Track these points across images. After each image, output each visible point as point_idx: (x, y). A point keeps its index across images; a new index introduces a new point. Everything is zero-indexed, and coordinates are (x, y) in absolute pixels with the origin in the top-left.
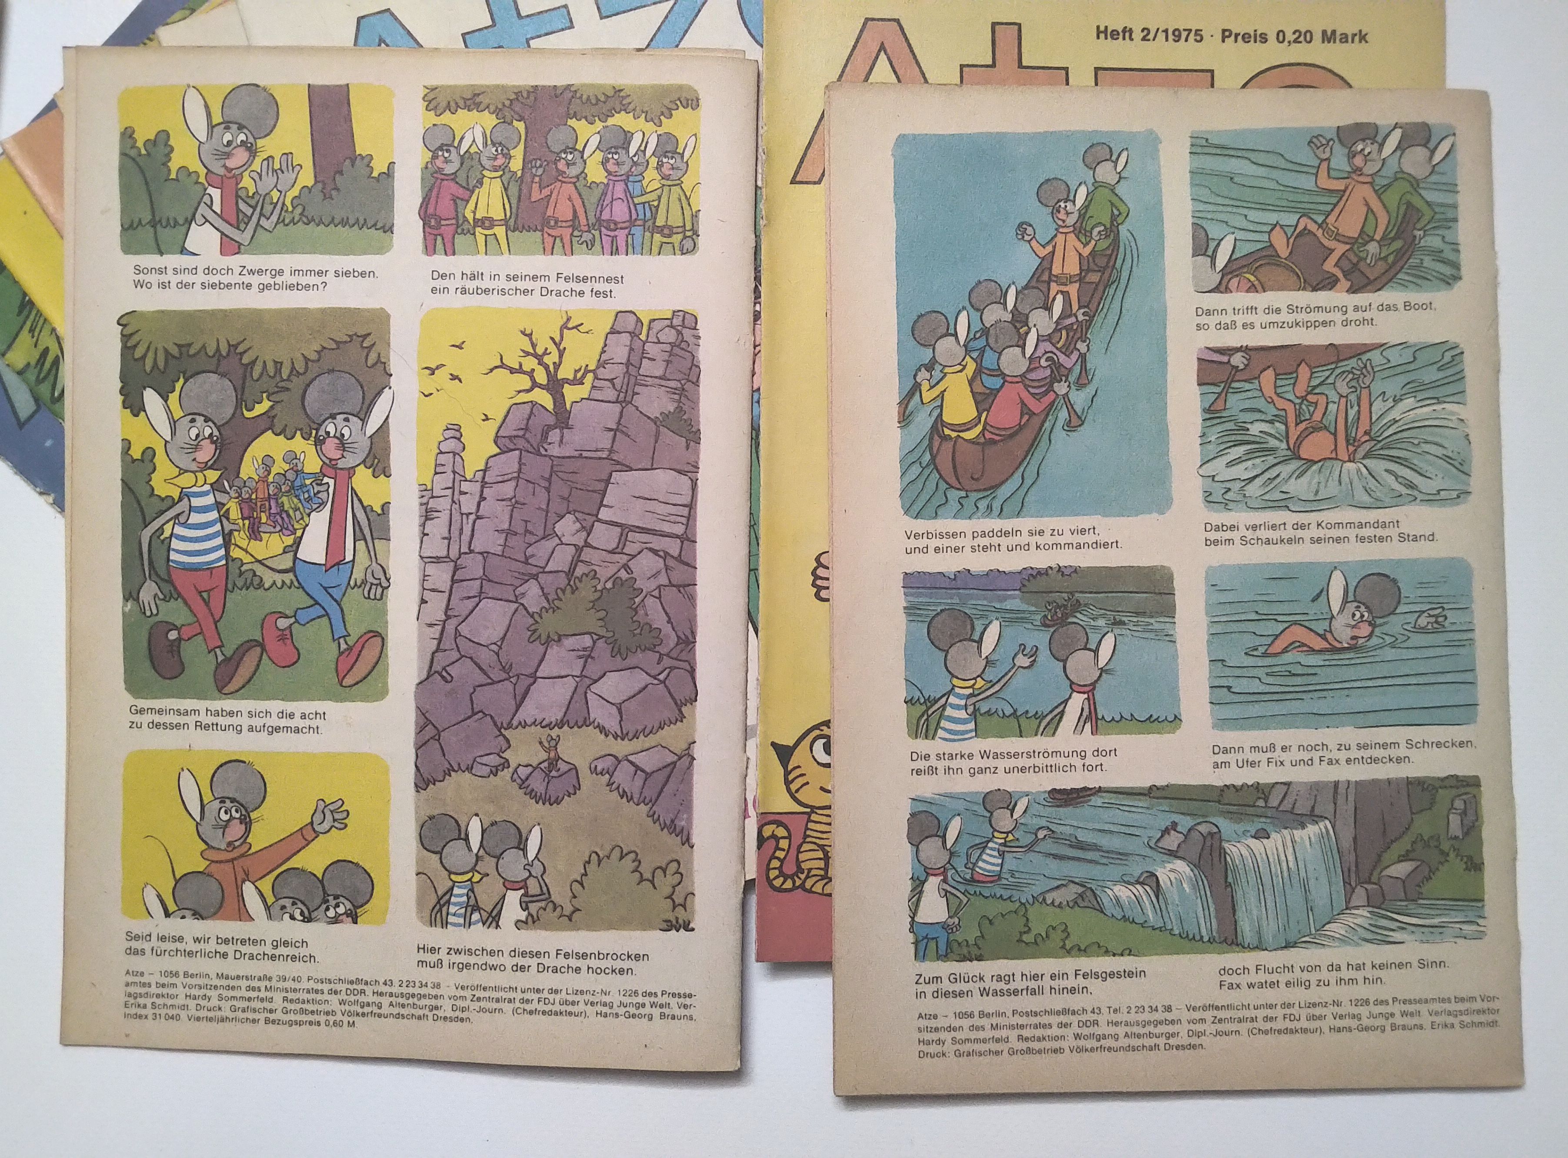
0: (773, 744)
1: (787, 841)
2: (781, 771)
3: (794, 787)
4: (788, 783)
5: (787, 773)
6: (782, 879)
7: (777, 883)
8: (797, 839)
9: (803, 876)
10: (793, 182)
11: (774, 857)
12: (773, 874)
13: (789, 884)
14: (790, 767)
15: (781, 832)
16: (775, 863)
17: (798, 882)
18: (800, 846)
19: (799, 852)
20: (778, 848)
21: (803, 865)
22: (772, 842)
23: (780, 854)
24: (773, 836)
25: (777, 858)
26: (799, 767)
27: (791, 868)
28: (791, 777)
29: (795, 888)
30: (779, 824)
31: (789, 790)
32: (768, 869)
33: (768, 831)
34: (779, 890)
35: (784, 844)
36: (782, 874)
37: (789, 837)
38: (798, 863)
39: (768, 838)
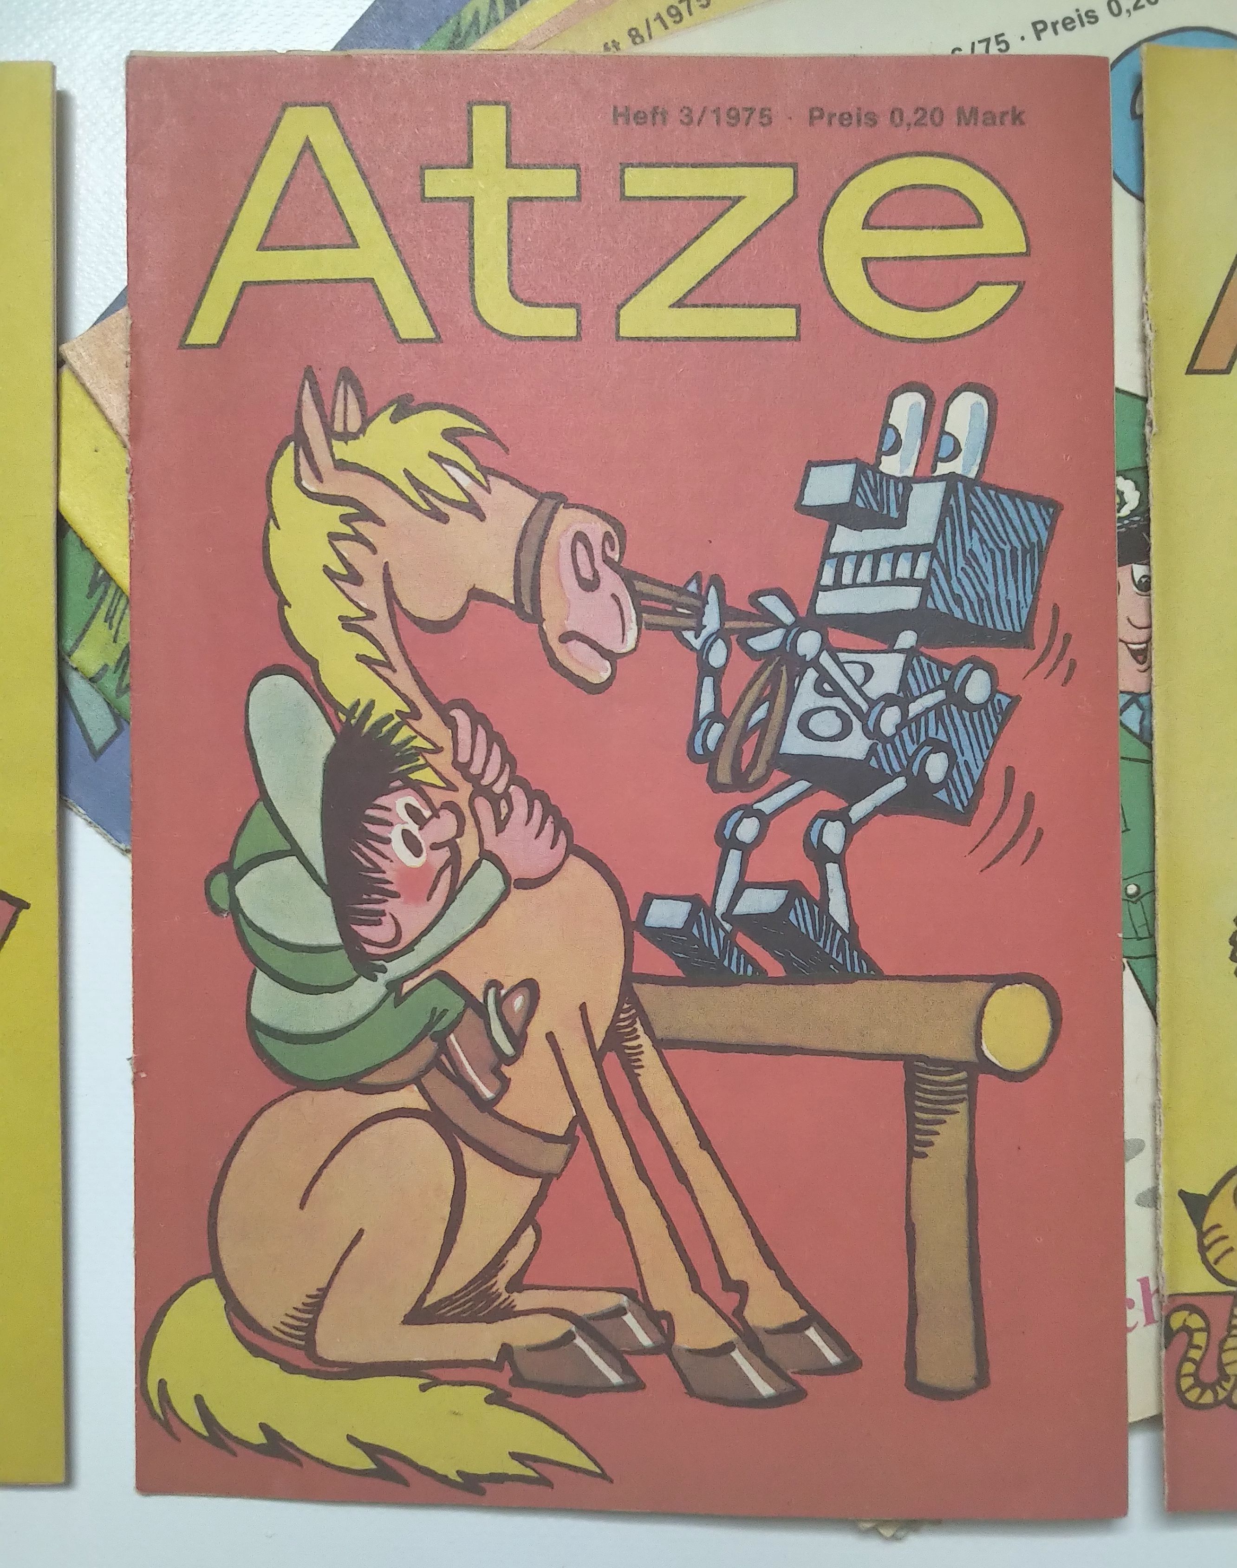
0: (1182, 1194)
1: (1204, 1335)
2: (1192, 1231)
3: (1211, 1256)
4: (1203, 1249)
5: (1201, 1235)
6: (1198, 1390)
7: (1192, 1396)
8: (1218, 1332)
9: (1228, 1386)
10: (1190, 370)
11: (1185, 1359)
12: (1186, 1382)
13: (1208, 1398)
14: (1205, 1229)
15: (1196, 1321)
16: (1189, 1368)
17: (1222, 1394)
18: (1225, 1340)
19: (1222, 1350)
20: (1191, 1346)
21: (1229, 1370)
22: (1184, 1337)
23: (1195, 1354)
24: (1186, 1329)
25: (1193, 1361)
26: (1218, 1226)
27: (1209, 1374)
28: (1207, 1242)
29: (1217, 1403)
30: (1193, 1309)
31: (1205, 1261)
32: (1179, 1376)
33: (1177, 1321)
34: (1196, 1406)
35: (1200, 1339)
36: (1198, 1383)
37: (1207, 1329)
38: (1221, 1366)
39: (1178, 1331)
